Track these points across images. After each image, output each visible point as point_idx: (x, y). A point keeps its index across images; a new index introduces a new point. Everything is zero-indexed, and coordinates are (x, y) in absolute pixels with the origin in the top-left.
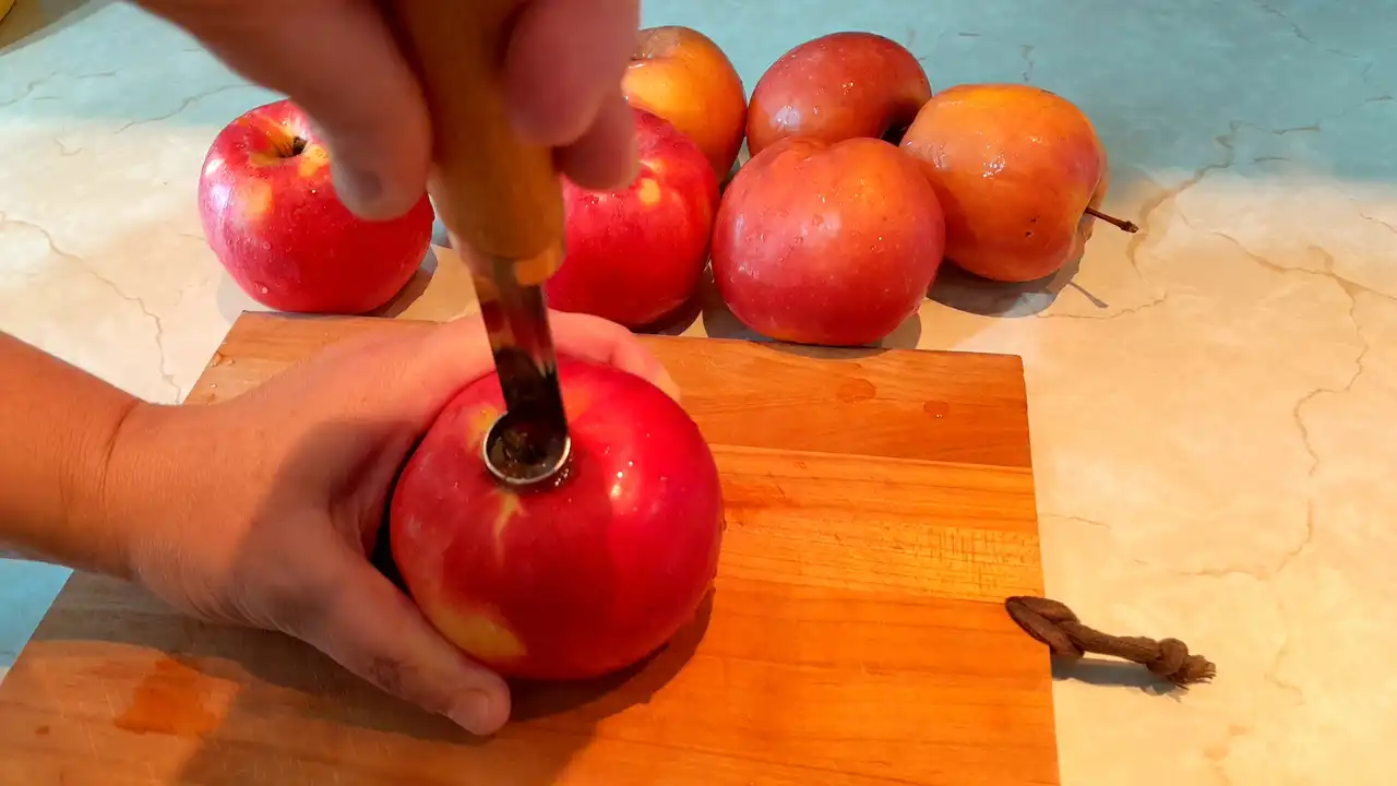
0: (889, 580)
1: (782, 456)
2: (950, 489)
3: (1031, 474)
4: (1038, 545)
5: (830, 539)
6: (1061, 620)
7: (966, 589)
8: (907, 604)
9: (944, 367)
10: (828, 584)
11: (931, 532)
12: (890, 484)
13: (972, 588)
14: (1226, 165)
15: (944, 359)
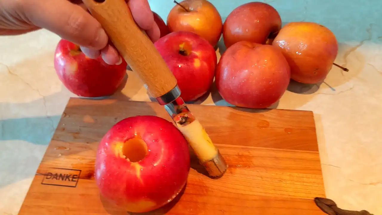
0: (278, 192)
1: (242, 148)
2: (295, 159)
3: (318, 153)
4: (322, 179)
5: (260, 178)
6: (331, 205)
7: (302, 195)
8: (284, 201)
9: (289, 115)
10: (260, 194)
11: (290, 175)
12: (276, 158)
13: (303, 195)
14: (369, 39)
15: (289, 113)
